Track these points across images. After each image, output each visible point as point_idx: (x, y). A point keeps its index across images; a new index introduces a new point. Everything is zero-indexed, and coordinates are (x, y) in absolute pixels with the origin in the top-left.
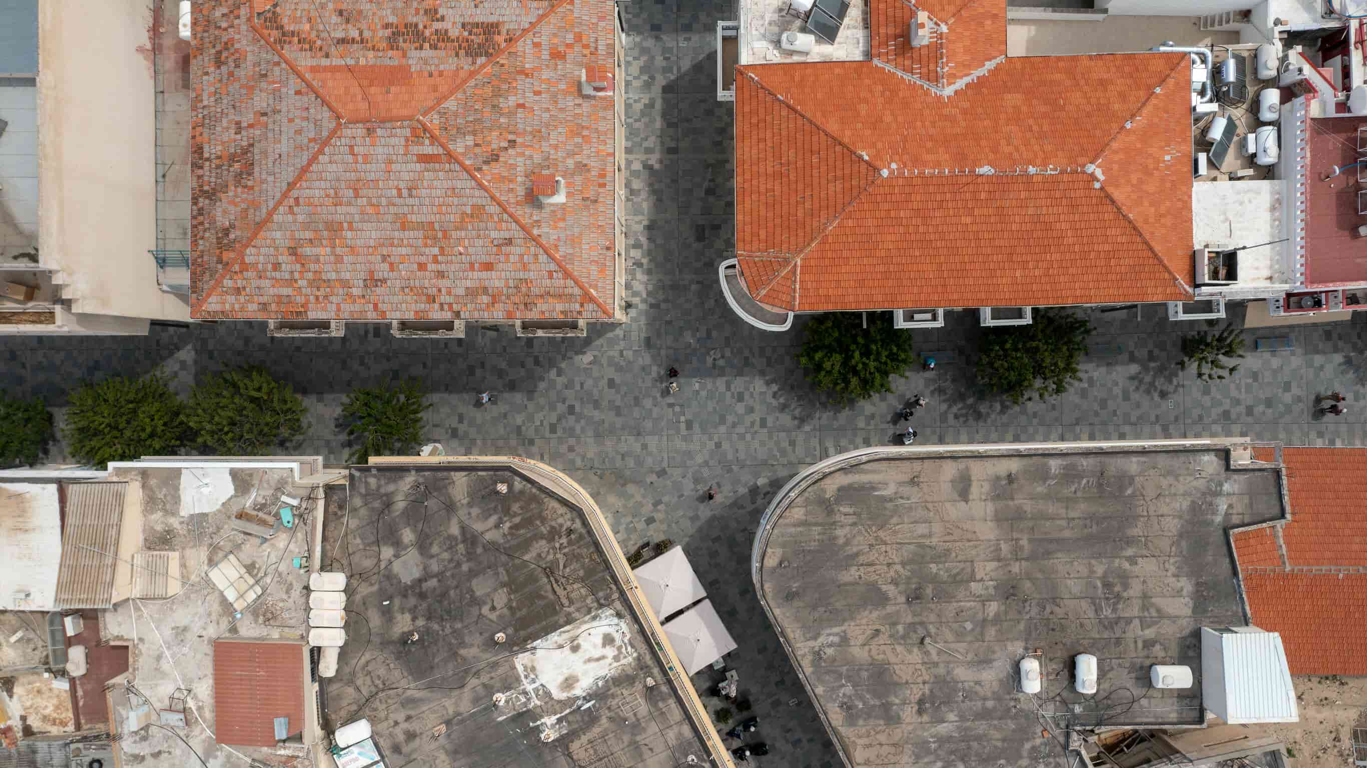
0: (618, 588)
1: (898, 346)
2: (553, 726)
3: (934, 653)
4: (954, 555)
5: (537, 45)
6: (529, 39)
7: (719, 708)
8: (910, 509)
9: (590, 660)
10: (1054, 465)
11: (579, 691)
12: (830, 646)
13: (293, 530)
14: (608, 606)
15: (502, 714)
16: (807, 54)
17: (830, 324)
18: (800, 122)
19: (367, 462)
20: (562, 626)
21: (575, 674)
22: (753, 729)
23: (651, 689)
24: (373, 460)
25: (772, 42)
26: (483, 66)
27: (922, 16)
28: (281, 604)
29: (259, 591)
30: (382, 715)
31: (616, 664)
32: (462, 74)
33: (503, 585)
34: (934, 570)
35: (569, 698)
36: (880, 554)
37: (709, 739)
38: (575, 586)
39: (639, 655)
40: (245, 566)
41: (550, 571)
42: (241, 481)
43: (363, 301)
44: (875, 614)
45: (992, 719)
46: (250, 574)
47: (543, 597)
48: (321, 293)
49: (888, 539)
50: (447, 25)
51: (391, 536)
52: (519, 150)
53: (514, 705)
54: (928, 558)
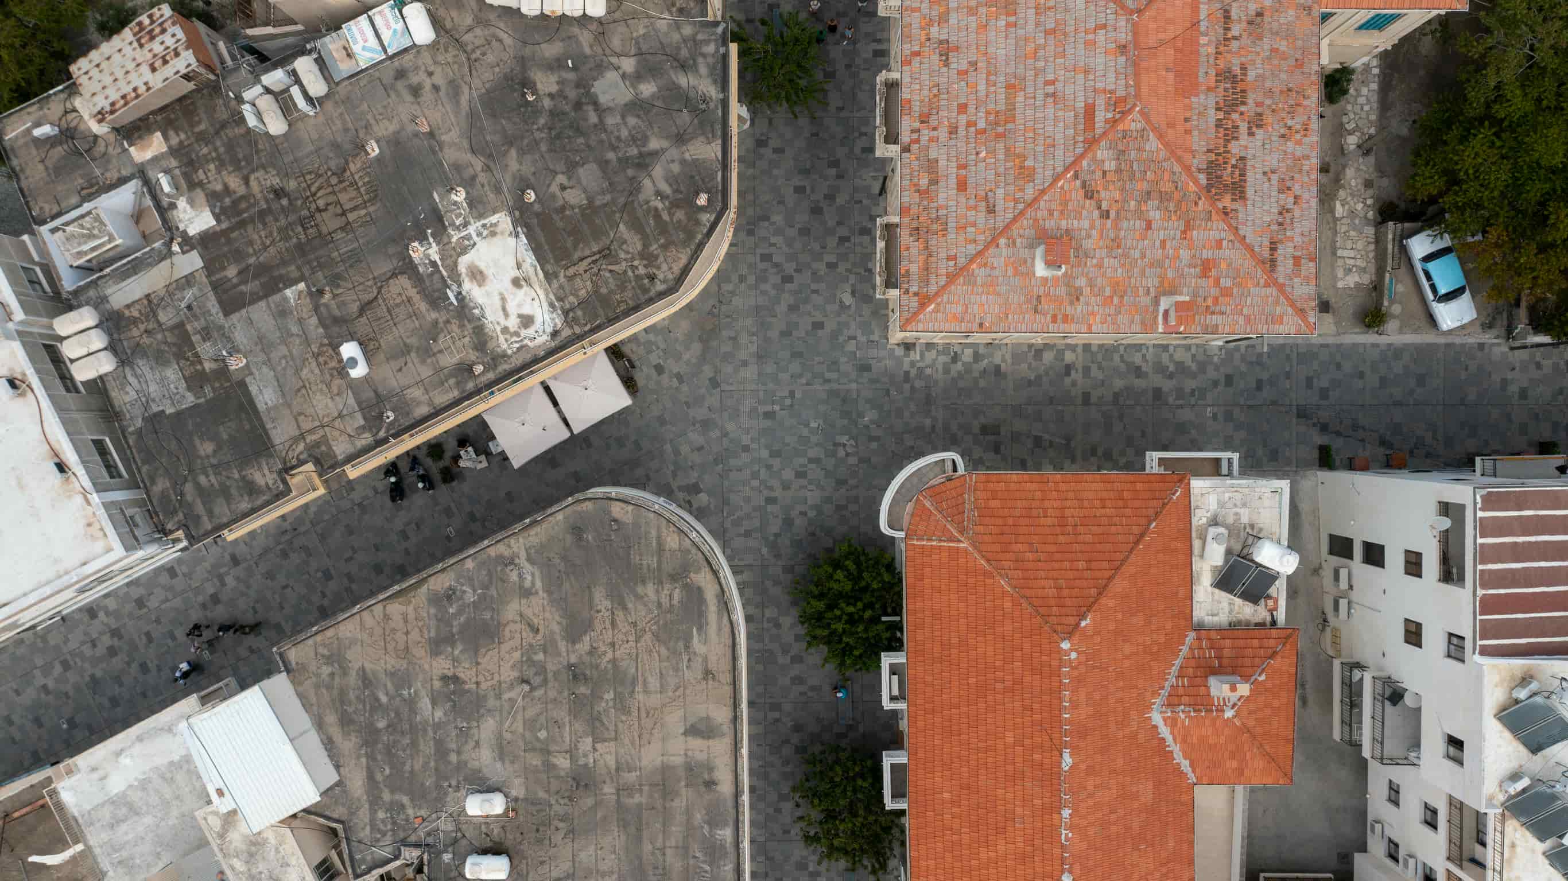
0: (586, 333)
1: (861, 656)
2: (428, 256)
3: (512, 694)
4: (624, 718)
5: (1219, 243)
6: (1226, 234)
7: (445, 447)
8: (676, 670)
9: (503, 299)
10: (726, 834)
11: (468, 286)
12: (520, 576)
14: (566, 321)
15: (442, 199)
16: (1202, 556)
17: (887, 577)
18: (1125, 547)
19: (732, 41)
20: (542, 270)
21: (488, 281)
22: (420, 485)
23: (470, 369)
24: (734, 48)
25: (1216, 515)
26: (1196, 182)
27: (1244, 689)
30: (441, 58)
31: (498, 329)
32: (1188, 157)
33: (591, 200)
34: (606, 696)
35: (460, 275)
36: (625, 634)
37: (412, 436)
38: (589, 283)
39: (510, 357)
41: (607, 254)
43: (923, 38)
44: (556, 628)
45: (436, 761)
47: (575, 248)
49: (642, 643)
50: (1244, 139)
51: (647, 70)
52: (1097, 223)
53: (451, 211)
54: (619, 689)
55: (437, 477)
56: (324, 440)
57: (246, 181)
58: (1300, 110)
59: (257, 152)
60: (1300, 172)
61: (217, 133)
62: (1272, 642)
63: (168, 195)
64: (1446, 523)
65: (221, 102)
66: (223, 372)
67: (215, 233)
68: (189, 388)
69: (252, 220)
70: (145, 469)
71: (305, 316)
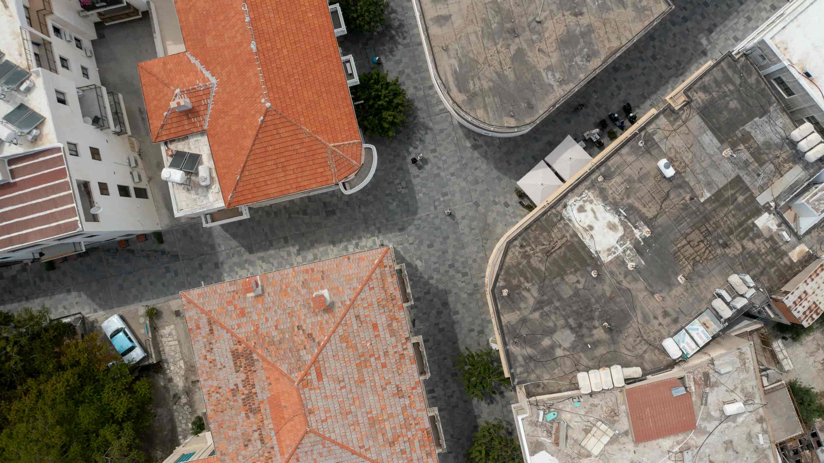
0: (549, 210)
1: (370, 80)
2: (640, 231)
3: (544, 14)
4: (484, 16)
5: (239, 326)
6: (236, 331)
7: (609, 139)
8: (463, 47)
9: (596, 217)
11: (615, 220)
12: (554, 76)
13: (559, 411)
14: (561, 214)
15: (640, 262)
16: (210, 169)
17: (366, 123)
18: (250, 163)
19: (509, 378)
20: (579, 238)
21: (606, 225)
22: (616, 115)
23: (605, 177)
24: (507, 375)
25: (207, 191)
26: (258, 354)
27: (173, 105)
28: (604, 408)
29: (599, 423)
30: (657, 334)
31: (595, 201)
32: (265, 366)
33: (563, 279)
34: (496, 25)
35: (621, 224)
36: (493, 59)
37: (627, 137)
38: (554, 236)
39: (586, 189)
40: (587, 435)
41: (548, 253)
42: (536, 448)
43: (412, 397)
44: (530, 54)
46: (590, 431)
47: (565, 253)
48: (412, 422)
49: (483, 56)
50: (239, 382)
51: (550, 351)
52: (302, 323)
53: (633, 257)
54: (490, 30)
55: (608, 122)
56: (672, 123)
57: (743, 247)
58: (214, 403)
59: (741, 264)
60: (207, 372)
61: (764, 269)
62: (164, 133)
63: (783, 230)
64: (93, 211)
65: (766, 285)
66: (734, 146)
67: (754, 217)
68: (749, 133)
69: (736, 228)
70: (763, 85)
71: (697, 185)
